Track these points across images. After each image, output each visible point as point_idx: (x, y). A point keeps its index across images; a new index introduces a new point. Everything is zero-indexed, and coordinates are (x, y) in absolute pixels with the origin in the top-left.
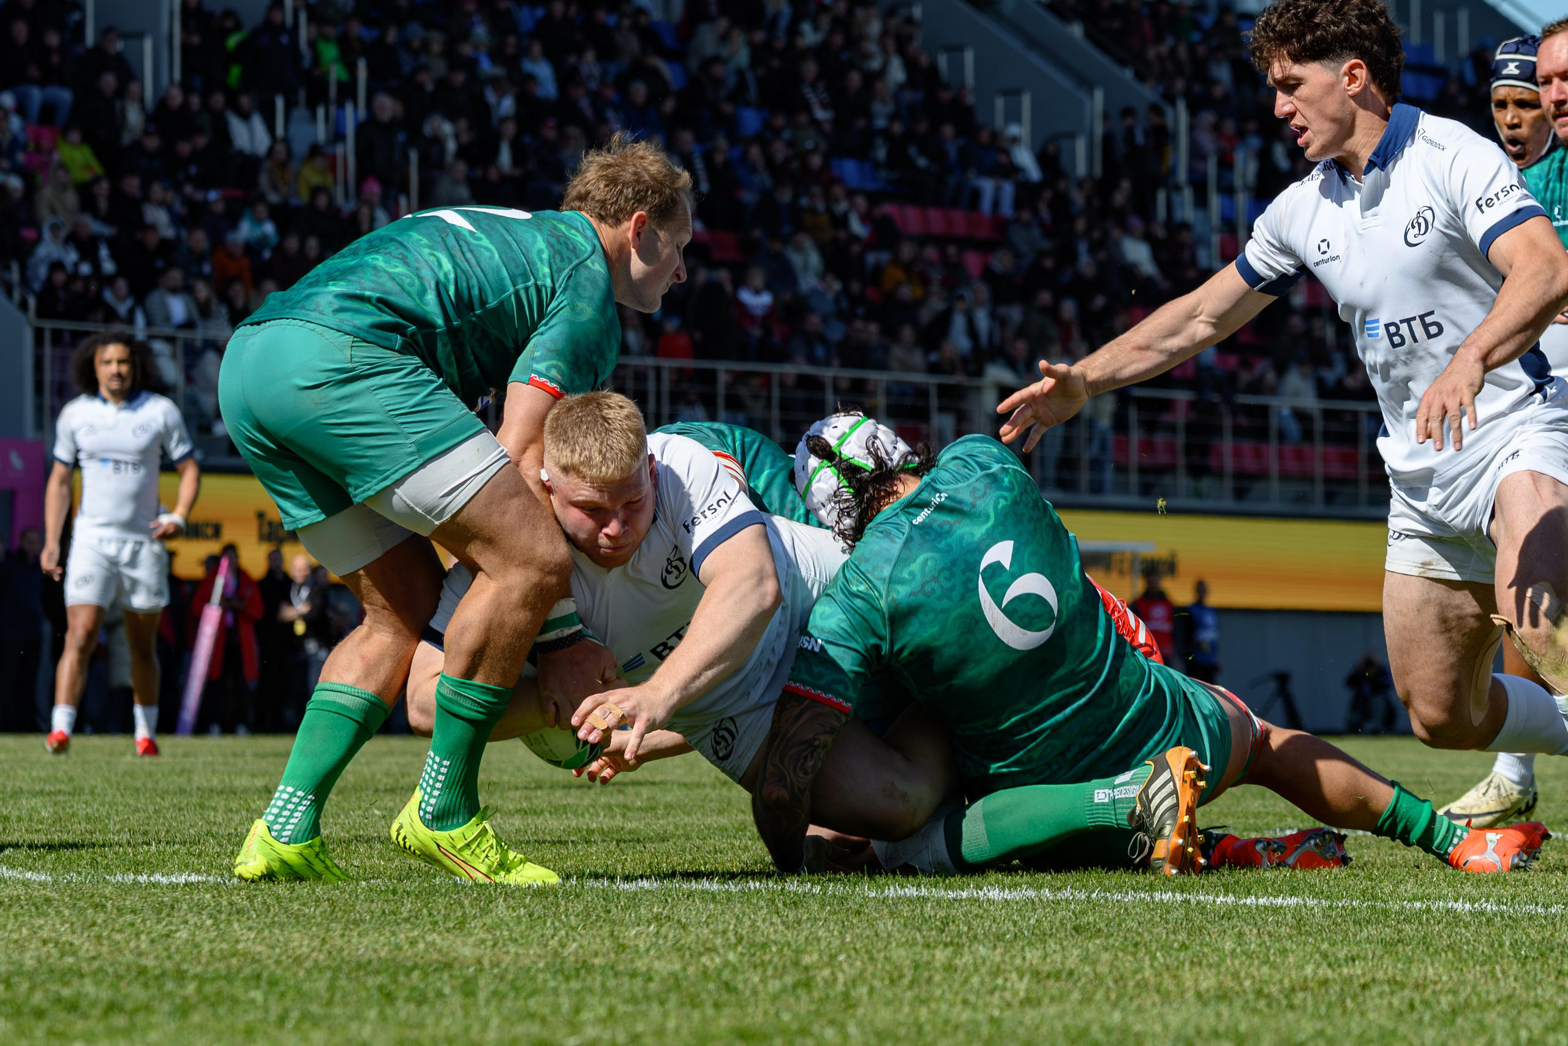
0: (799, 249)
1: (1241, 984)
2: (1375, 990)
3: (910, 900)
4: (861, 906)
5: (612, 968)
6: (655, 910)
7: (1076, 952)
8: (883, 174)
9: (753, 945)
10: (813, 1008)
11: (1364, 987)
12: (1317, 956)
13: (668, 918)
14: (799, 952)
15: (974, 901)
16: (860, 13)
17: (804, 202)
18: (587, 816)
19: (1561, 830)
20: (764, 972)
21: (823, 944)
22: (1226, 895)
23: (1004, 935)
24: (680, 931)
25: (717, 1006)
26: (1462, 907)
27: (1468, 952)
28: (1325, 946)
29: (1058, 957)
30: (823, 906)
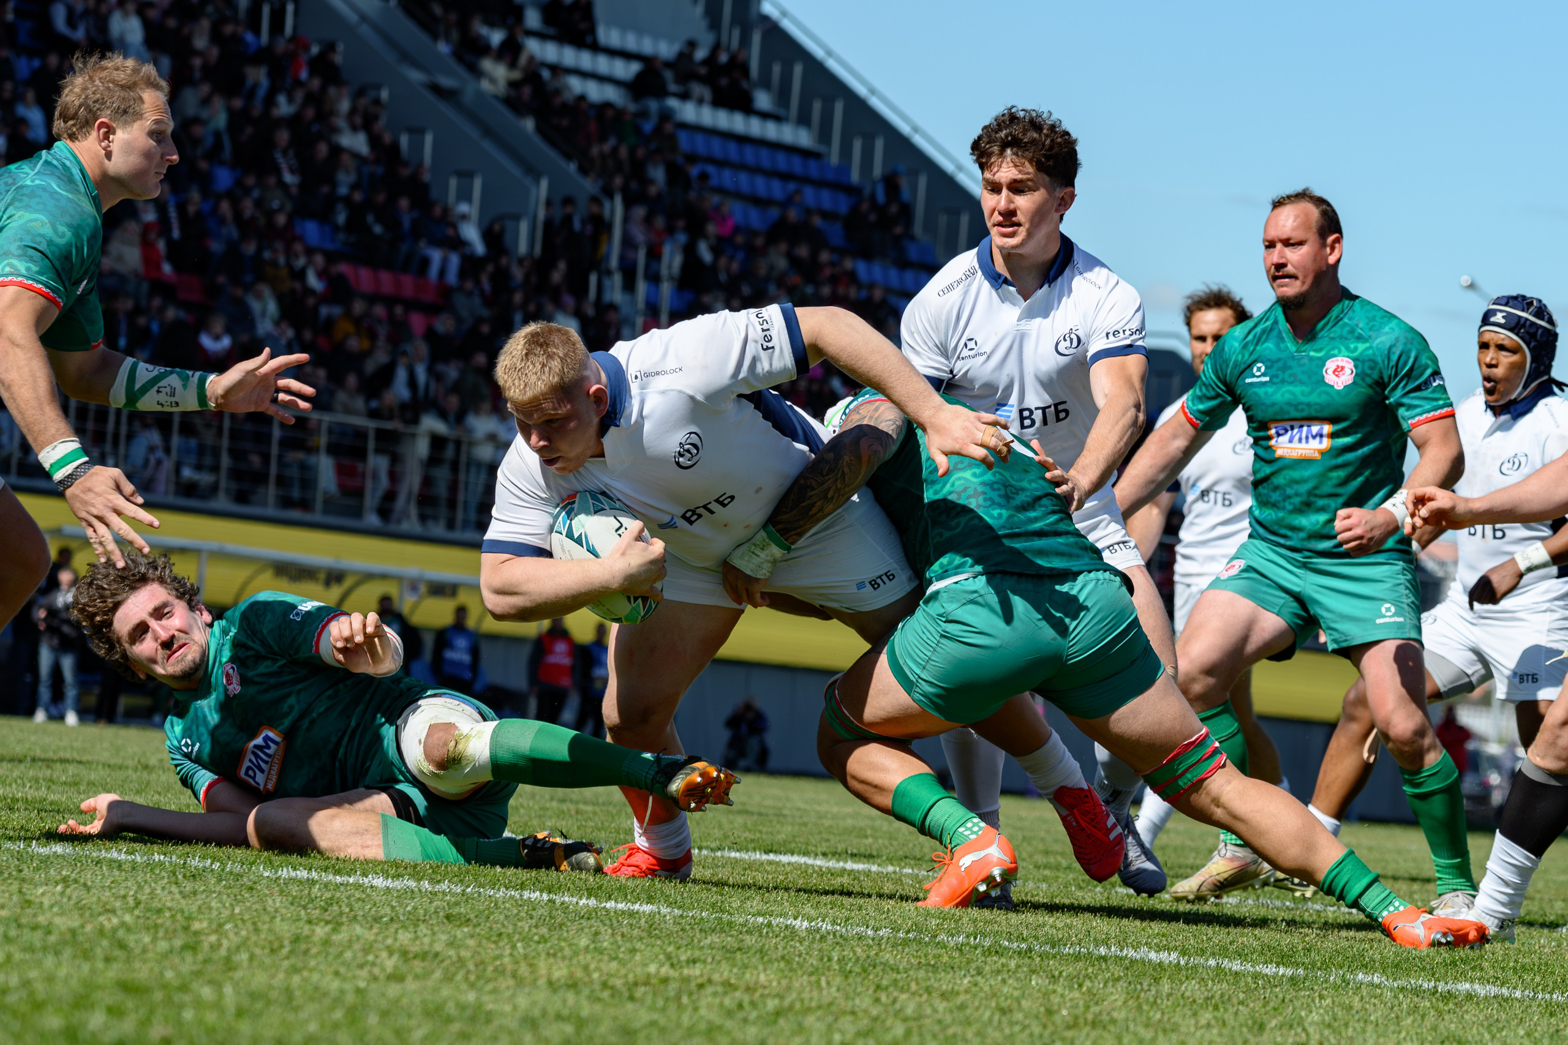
0: (259, 297)
1: (589, 975)
2: (709, 990)
3: (300, 882)
4: (255, 883)
5: (16, 920)
6: (64, 873)
7: (444, 937)
8: (341, 237)
9: (149, 910)
10: (195, 968)
11: (701, 986)
12: (661, 957)
13: (76, 881)
14: (189, 919)
15: (358, 886)
16: (332, 91)
17: (267, 255)
18: (14, 786)
19: (899, 865)
20: (157, 932)
21: (215, 913)
22: (588, 898)
23: (382, 917)
24: (83, 893)
25: (107, 960)
26: (801, 924)
27: (798, 963)
28: (670, 949)
29: (426, 940)
30: (220, 881)
